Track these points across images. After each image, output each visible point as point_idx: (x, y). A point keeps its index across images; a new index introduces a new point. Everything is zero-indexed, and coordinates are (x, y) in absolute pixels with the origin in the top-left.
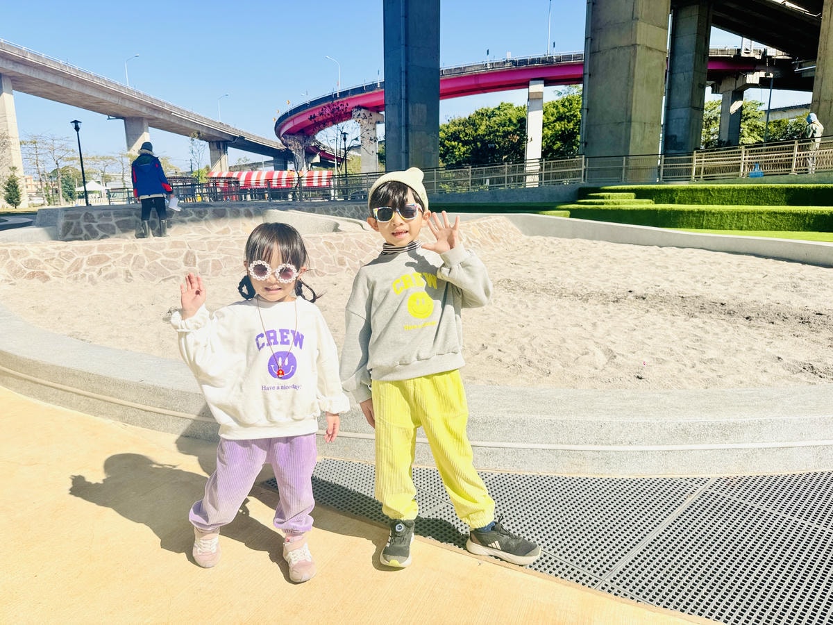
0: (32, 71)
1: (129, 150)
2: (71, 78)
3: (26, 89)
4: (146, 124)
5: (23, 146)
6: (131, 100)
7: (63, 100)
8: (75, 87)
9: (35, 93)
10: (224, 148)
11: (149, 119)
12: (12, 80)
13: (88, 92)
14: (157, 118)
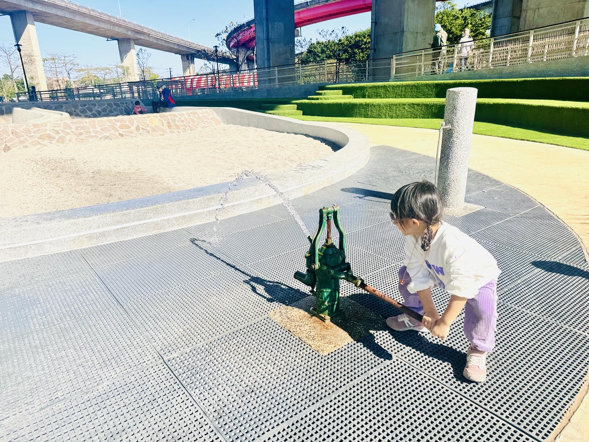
0: (46, 7)
1: (122, 62)
2: (74, 12)
3: (46, 21)
4: (132, 43)
5: (46, 62)
6: (119, 26)
7: (74, 28)
8: (78, 18)
9: (52, 24)
10: (191, 58)
11: (134, 40)
12: (34, 15)
13: (88, 21)
14: (140, 39)
